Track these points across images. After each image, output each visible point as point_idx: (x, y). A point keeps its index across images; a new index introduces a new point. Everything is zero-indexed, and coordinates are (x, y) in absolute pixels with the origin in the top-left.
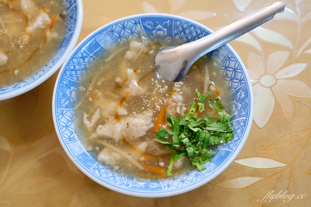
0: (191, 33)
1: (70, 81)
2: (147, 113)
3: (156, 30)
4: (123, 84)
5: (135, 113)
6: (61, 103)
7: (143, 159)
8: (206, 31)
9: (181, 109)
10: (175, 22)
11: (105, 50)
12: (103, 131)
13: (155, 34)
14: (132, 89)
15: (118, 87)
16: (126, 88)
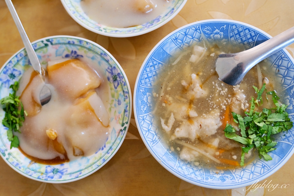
0: (245, 35)
1: (145, 88)
2: (215, 113)
3: (214, 34)
4: (188, 87)
5: (205, 115)
6: (141, 110)
7: (218, 153)
8: (260, 33)
9: (245, 105)
10: (231, 27)
11: (171, 56)
12: (181, 133)
13: (212, 37)
14: (196, 93)
15: (184, 90)
16: (191, 91)
